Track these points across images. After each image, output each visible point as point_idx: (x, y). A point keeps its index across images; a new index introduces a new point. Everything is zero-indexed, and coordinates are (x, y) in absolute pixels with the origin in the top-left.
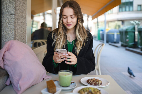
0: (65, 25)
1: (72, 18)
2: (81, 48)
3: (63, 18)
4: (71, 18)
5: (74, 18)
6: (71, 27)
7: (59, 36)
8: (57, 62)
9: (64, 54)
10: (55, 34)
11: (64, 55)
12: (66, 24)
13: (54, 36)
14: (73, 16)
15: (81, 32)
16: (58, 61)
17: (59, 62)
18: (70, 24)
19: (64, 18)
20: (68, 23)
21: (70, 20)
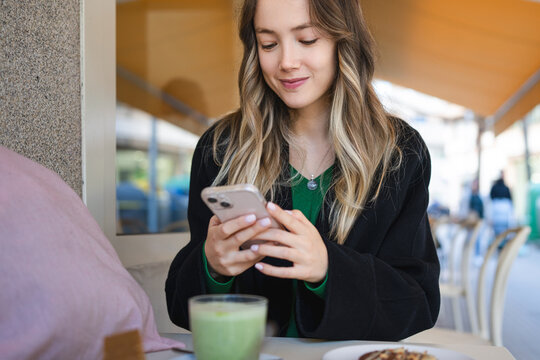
0: (275, 83)
1: (305, 43)
2: (358, 207)
3: (260, 49)
4: (298, 46)
5: (314, 41)
6: (302, 96)
7: (243, 143)
8: (221, 266)
9: (251, 218)
10: (225, 135)
11: (251, 226)
12: (276, 78)
13: (224, 143)
14: (309, 34)
15: (356, 121)
16: (224, 261)
17: (234, 271)
18: (296, 75)
19: (265, 47)
20: (284, 71)
21: (292, 54)
